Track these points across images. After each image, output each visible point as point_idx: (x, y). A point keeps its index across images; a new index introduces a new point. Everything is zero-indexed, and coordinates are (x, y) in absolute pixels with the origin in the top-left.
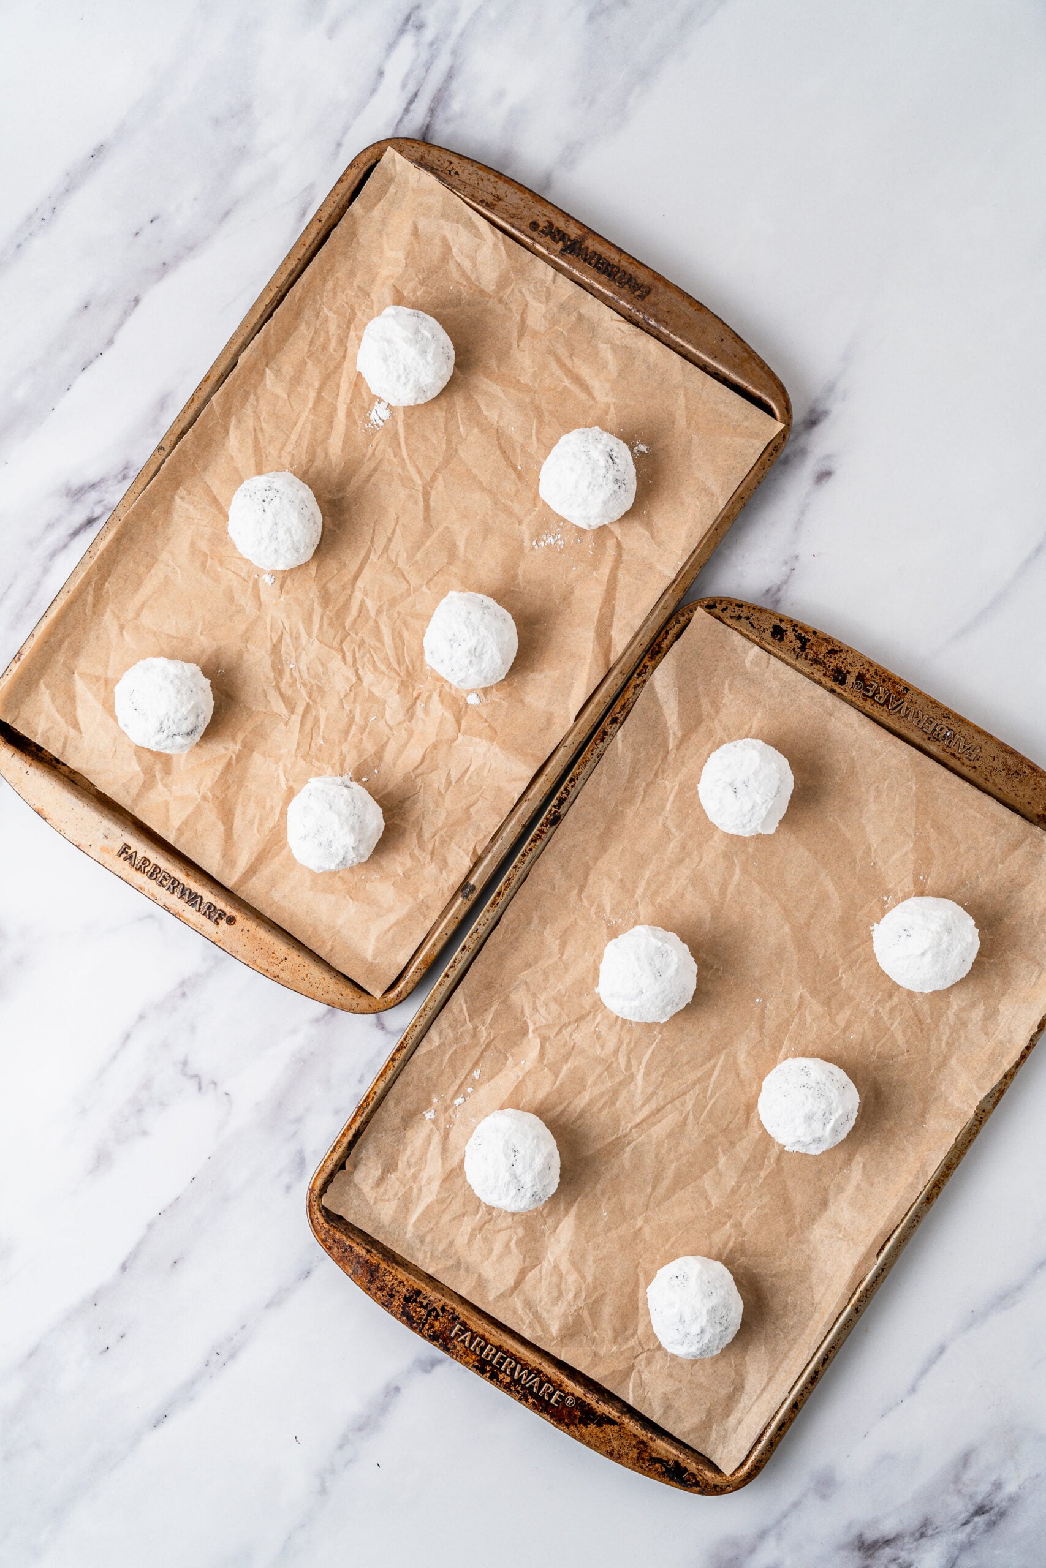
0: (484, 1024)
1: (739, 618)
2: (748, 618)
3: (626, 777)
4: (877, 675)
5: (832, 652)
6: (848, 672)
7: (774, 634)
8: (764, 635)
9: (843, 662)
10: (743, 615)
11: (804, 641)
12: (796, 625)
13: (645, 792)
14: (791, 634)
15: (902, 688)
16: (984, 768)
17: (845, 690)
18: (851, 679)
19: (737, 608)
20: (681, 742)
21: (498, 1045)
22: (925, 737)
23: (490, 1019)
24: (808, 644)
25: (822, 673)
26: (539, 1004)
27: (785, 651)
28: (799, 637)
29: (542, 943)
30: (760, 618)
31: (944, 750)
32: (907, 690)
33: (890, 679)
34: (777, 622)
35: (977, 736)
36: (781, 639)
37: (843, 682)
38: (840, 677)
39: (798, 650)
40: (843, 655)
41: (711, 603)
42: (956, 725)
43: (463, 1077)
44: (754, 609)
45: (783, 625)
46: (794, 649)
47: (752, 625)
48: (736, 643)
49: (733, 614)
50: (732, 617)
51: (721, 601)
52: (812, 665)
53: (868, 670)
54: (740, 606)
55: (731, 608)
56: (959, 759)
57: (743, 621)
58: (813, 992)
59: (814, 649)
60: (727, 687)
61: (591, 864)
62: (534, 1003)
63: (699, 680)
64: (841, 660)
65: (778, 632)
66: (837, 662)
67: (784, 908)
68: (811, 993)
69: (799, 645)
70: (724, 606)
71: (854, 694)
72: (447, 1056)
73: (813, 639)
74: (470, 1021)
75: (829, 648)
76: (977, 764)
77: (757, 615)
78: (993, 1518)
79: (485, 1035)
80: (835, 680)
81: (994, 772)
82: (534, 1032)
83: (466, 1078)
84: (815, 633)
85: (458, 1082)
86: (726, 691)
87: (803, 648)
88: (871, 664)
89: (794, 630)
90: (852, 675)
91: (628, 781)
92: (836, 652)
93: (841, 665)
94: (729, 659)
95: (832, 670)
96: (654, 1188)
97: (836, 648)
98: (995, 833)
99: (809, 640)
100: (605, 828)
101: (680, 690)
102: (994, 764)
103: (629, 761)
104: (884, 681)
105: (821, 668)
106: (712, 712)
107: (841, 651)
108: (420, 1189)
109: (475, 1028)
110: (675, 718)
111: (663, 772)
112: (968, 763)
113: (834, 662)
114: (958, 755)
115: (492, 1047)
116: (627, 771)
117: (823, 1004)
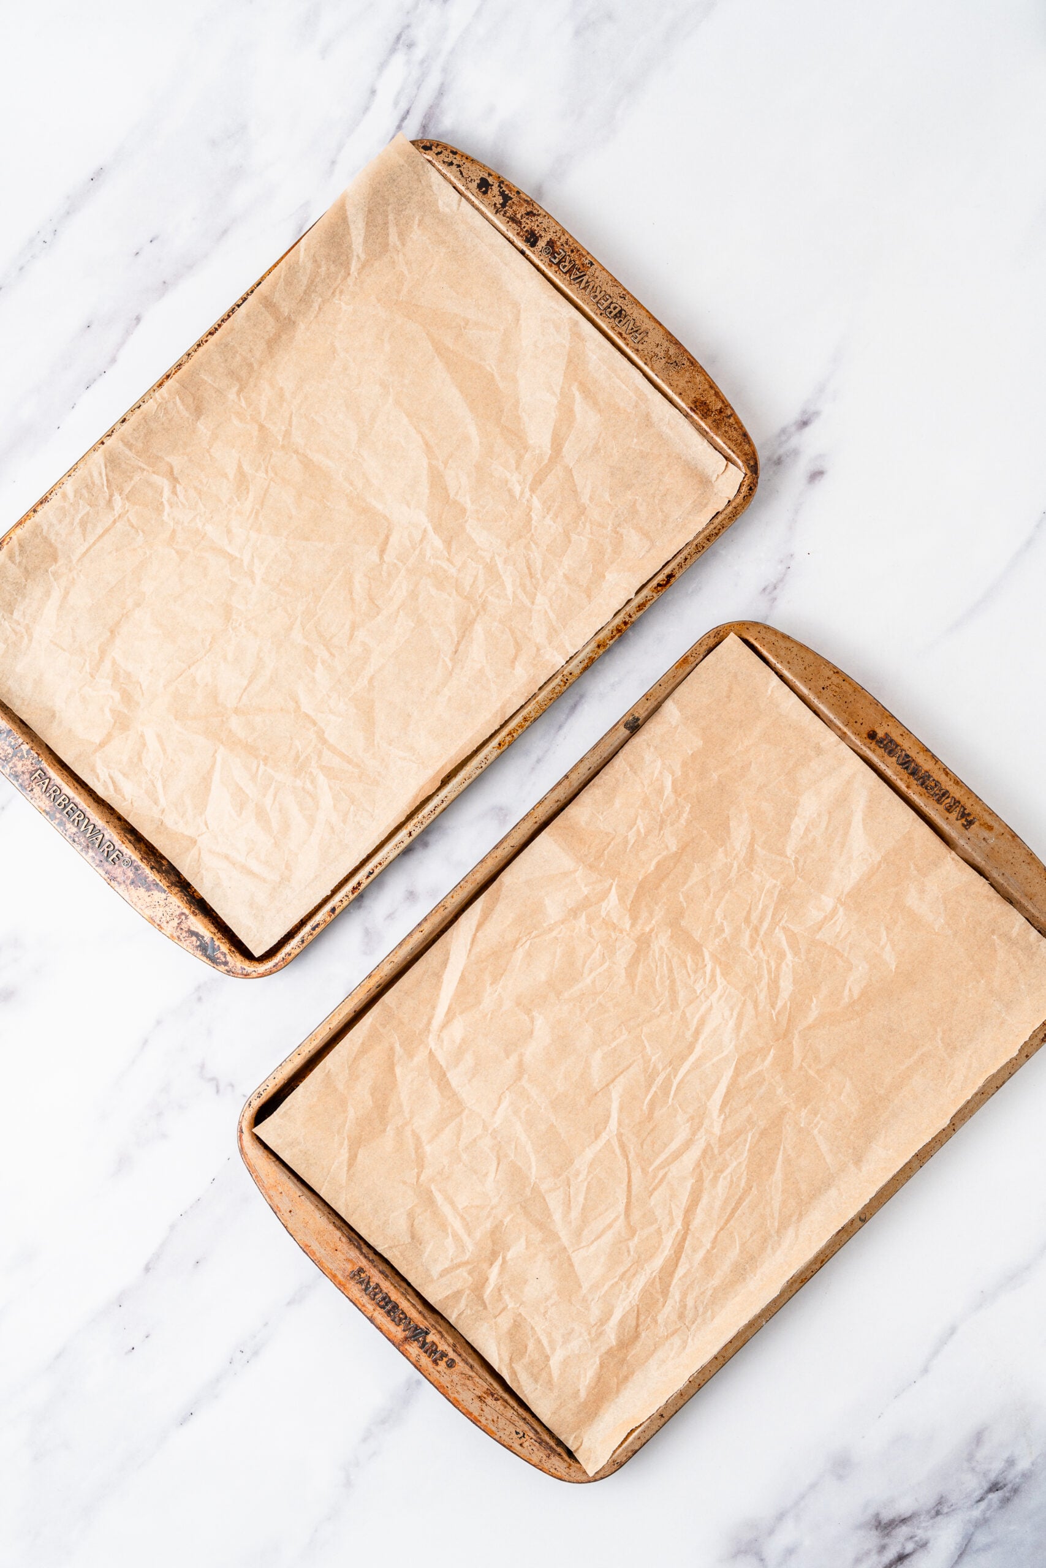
0: (120, 494)
1: (451, 164)
2: (459, 166)
3: (303, 288)
4: (567, 244)
5: (530, 214)
6: (541, 236)
7: (479, 186)
8: (470, 185)
9: (538, 226)
10: (455, 162)
11: (506, 198)
12: (502, 182)
13: (320, 309)
14: (495, 190)
15: (587, 261)
16: (646, 352)
17: (534, 252)
18: (542, 243)
19: (451, 155)
20: (363, 267)
21: (131, 518)
22: (598, 312)
23: (127, 491)
24: (509, 202)
25: (516, 232)
26: (179, 488)
27: (487, 204)
28: (502, 194)
29: (194, 432)
30: (470, 168)
31: (613, 328)
32: (592, 264)
33: (578, 251)
34: (486, 176)
35: (647, 320)
36: (485, 193)
37: (533, 244)
38: (532, 239)
39: (499, 206)
40: (540, 219)
41: (428, 144)
42: (629, 306)
43: (92, 542)
44: (467, 158)
45: (490, 180)
46: (495, 204)
47: (461, 173)
48: (433, 179)
49: (446, 160)
50: (444, 162)
51: (438, 145)
52: (508, 222)
53: (560, 238)
54: (454, 153)
55: (445, 153)
56: (625, 339)
57: (454, 167)
58: (437, 529)
59: (514, 208)
60: (416, 222)
61: (256, 366)
62: (175, 487)
63: (390, 207)
64: (537, 223)
65: (484, 186)
66: (533, 224)
67: (427, 444)
68: (435, 529)
69: (501, 201)
70: (439, 150)
71: (541, 258)
72: (80, 516)
73: (515, 199)
74: (107, 487)
75: (529, 210)
76: (640, 347)
77: (468, 164)
79: (120, 505)
80: (527, 240)
81: (654, 358)
82: (169, 515)
83: (94, 544)
84: (518, 192)
85: (87, 545)
86: (415, 227)
87: (503, 205)
88: (564, 232)
89: (499, 186)
90: (543, 239)
91: (305, 292)
92: (534, 215)
93: (535, 228)
94: (423, 194)
95: (527, 231)
96: (250, 683)
97: (535, 212)
99: (511, 199)
100: (275, 334)
101: (370, 211)
102: (657, 350)
103: (308, 271)
104: (572, 251)
105: (516, 227)
106: (398, 243)
107: (539, 215)
108: (30, 640)
109: (111, 496)
110: (360, 240)
111: (341, 292)
112: (633, 345)
113: (529, 224)
114: (624, 335)
115: (125, 519)
116: (305, 280)
117: (444, 541)
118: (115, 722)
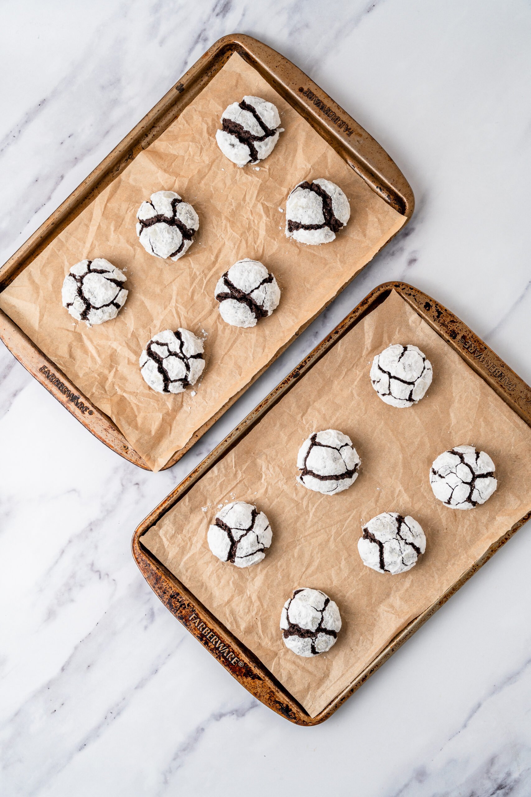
0: (241, 470)
1: (410, 295)
2: (414, 296)
3: (338, 364)
4: (472, 338)
5: (452, 321)
6: (458, 333)
7: (425, 307)
8: (421, 306)
9: (457, 328)
10: (412, 294)
11: (439, 313)
12: (437, 304)
13: (346, 374)
14: (434, 308)
15: (483, 347)
16: (515, 396)
17: (454, 342)
18: (459, 337)
19: (410, 290)
20: (369, 353)
21: (245, 482)
22: (489, 374)
23: (244, 469)
24: (442, 315)
25: (445, 331)
26: (270, 466)
27: (429, 316)
28: (437, 311)
29: (278, 437)
30: (420, 297)
31: (497, 383)
32: (486, 348)
33: (478, 341)
34: (428, 301)
35: (515, 379)
36: (429, 310)
37: (454, 338)
38: (453, 335)
39: (436, 317)
40: (458, 324)
41: (398, 284)
42: (506, 371)
43: (225, 494)
44: (418, 292)
45: (431, 303)
46: (434, 316)
47: (416, 300)
48: (407, 309)
49: (407, 292)
50: (406, 294)
51: (403, 284)
52: (441, 326)
53: (468, 335)
54: (412, 289)
55: (407, 289)
56: (504, 388)
57: (412, 297)
58: (406, 490)
59: (444, 318)
60: (397, 330)
61: (311, 403)
62: (268, 466)
63: (385, 324)
64: (456, 326)
65: (428, 306)
66: (454, 327)
67: (401, 446)
68: (405, 490)
69: (437, 315)
70: (404, 287)
71: (459, 345)
72: (220, 482)
73: (444, 313)
74: (235, 467)
75: (451, 319)
76: (512, 393)
77: (419, 295)
78: (507, 791)
79: (240, 475)
80: (451, 336)
81: (520, 399)
82: (264, 480)
83: (226, 495)
84: (446, 310)
85: (222, 496)
86: (397, 333)
87: (438, 317)
88: (470, 332)
89: (436, 307)
90: (460, 335)
91: (339, 366)
92: (455, 322)
93: (455, 329)
94: (401, 317)
95: (451, 331)
96: (307, 569)
97: (455, 320)
98: (514, 430)
99: (442, 313)
100: (322, 387)
101: (376, 328)
102: (521, 395)
103: (342, 356)
104: (475, 342)
105: (445, 329)
106: (388, 341)
107: (457, 322)
108: (191, 545)
109: (236, 471)
110: (370, 341)
111: (357, 366)
112: (508, 391)
113: (452, 327)
114: (504, 387)
115: (243, 482)
116: (339, 360)
117: (410, 497)
118: (235, 590)
